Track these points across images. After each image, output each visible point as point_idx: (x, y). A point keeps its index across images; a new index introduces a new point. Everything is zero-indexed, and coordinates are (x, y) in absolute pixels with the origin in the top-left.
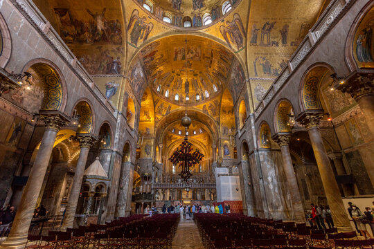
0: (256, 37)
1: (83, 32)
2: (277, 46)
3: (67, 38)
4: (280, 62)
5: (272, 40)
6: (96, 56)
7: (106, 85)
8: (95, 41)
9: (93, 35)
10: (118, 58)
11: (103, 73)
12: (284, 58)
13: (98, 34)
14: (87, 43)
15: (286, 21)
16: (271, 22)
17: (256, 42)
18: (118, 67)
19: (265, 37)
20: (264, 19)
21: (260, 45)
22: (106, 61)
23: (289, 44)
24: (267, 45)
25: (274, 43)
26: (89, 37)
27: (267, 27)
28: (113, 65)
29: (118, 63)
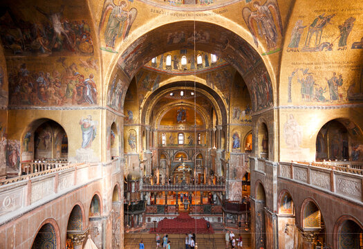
0: (299, 38)
1: (34, 37)
2: (330, 49)
3: (13, 46)
4: (330, 76)
5: (323, 40)
6: (59, 74)
7: (80, 123)
8: (54, 50)
9: (50, 41)
10: (91, 77)
11: (73, 104)
12: (337, 70)
13: (57, 39)
14: (42, 53)
15: (352, 12)
16: (327, 14)
17: (297, 46)
18: (93, 91)
19: (314, 37)
20: (316, 11)
21: (304, 50)
22: (74, 82)
23: (349, 46)
24: (314, 50)
25: (325, 45)
26: (44, 44)
27: (319, 22)
28: (85, 88)
29: (93, 86)
